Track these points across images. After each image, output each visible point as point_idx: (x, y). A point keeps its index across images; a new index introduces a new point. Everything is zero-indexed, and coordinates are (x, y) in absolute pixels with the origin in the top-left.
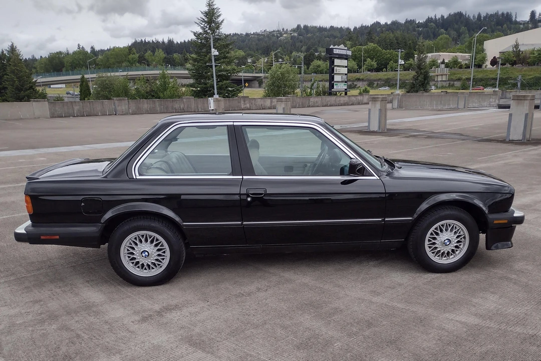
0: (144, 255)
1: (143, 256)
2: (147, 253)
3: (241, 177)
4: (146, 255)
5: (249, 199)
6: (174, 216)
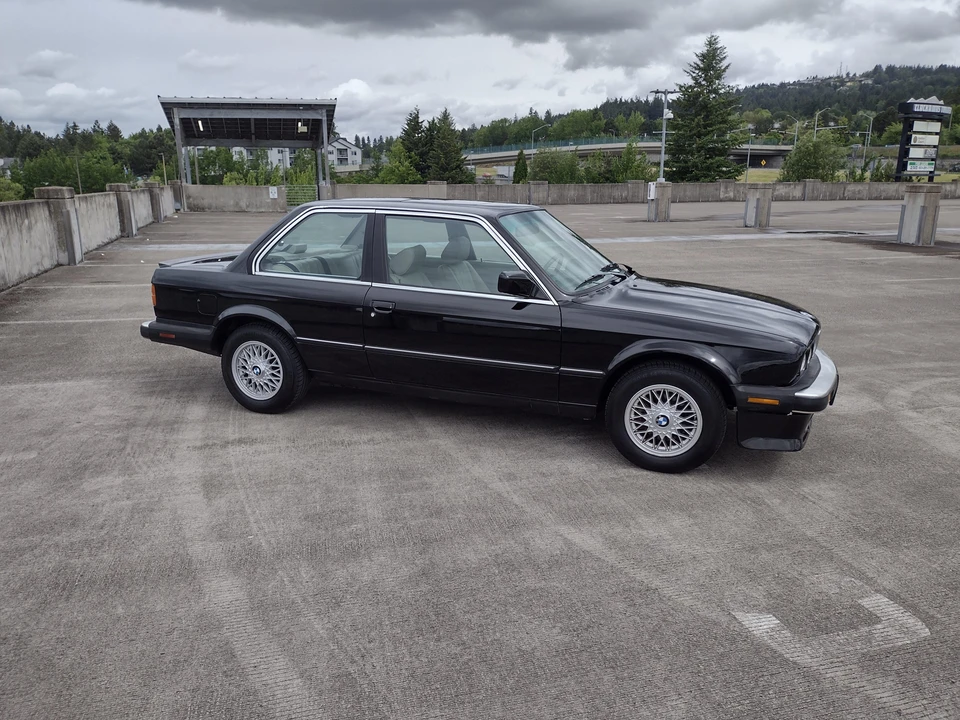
0: (255, 372)
2: (258, 370)
3: (369, 284)
4: (257, 372)
5: (373, 315)
6: (286, 326)
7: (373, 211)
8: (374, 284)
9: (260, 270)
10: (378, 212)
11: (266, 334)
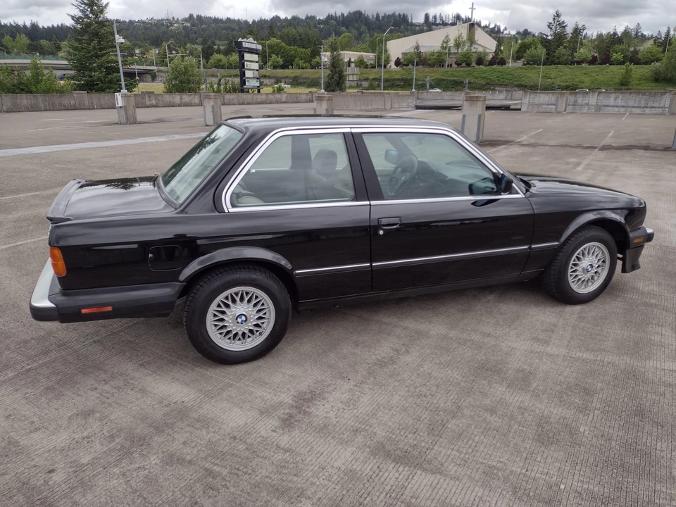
0: (239, 320)
1: (238, 322)
2: (244, 318)
3: (367, 203)
4: (242, 321)
5: (381, 232)
6: (284, 262)
7: (348, 130)
8: (373, 203)
9: (233, 206)
10: (354, 131)
11: (254, 276)
